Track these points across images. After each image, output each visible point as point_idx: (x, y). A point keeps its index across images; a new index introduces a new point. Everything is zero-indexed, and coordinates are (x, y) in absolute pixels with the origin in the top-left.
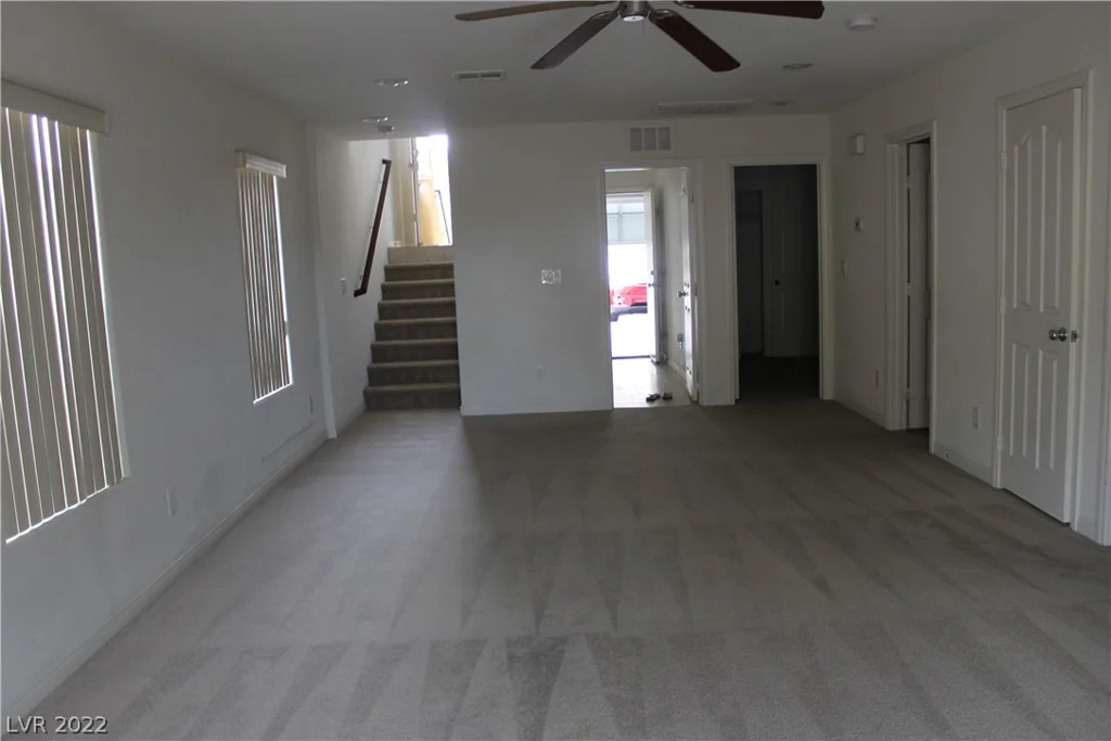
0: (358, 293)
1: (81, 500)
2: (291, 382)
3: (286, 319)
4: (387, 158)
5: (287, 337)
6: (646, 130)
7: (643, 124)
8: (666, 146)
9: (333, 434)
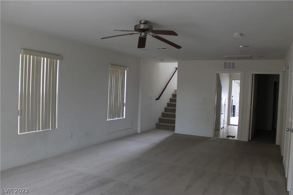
0: (157, 99)
1: (41, 130)
2: (124, 117)
3: (125, 102)
4: (177, 67)
5: (125, 107)
6: (229, 63)
7: (228, 61)
8: (233, 67)
9: (139, 132)
